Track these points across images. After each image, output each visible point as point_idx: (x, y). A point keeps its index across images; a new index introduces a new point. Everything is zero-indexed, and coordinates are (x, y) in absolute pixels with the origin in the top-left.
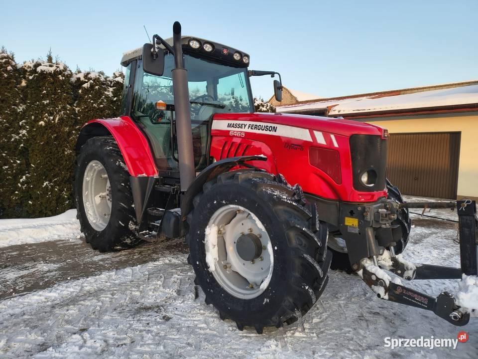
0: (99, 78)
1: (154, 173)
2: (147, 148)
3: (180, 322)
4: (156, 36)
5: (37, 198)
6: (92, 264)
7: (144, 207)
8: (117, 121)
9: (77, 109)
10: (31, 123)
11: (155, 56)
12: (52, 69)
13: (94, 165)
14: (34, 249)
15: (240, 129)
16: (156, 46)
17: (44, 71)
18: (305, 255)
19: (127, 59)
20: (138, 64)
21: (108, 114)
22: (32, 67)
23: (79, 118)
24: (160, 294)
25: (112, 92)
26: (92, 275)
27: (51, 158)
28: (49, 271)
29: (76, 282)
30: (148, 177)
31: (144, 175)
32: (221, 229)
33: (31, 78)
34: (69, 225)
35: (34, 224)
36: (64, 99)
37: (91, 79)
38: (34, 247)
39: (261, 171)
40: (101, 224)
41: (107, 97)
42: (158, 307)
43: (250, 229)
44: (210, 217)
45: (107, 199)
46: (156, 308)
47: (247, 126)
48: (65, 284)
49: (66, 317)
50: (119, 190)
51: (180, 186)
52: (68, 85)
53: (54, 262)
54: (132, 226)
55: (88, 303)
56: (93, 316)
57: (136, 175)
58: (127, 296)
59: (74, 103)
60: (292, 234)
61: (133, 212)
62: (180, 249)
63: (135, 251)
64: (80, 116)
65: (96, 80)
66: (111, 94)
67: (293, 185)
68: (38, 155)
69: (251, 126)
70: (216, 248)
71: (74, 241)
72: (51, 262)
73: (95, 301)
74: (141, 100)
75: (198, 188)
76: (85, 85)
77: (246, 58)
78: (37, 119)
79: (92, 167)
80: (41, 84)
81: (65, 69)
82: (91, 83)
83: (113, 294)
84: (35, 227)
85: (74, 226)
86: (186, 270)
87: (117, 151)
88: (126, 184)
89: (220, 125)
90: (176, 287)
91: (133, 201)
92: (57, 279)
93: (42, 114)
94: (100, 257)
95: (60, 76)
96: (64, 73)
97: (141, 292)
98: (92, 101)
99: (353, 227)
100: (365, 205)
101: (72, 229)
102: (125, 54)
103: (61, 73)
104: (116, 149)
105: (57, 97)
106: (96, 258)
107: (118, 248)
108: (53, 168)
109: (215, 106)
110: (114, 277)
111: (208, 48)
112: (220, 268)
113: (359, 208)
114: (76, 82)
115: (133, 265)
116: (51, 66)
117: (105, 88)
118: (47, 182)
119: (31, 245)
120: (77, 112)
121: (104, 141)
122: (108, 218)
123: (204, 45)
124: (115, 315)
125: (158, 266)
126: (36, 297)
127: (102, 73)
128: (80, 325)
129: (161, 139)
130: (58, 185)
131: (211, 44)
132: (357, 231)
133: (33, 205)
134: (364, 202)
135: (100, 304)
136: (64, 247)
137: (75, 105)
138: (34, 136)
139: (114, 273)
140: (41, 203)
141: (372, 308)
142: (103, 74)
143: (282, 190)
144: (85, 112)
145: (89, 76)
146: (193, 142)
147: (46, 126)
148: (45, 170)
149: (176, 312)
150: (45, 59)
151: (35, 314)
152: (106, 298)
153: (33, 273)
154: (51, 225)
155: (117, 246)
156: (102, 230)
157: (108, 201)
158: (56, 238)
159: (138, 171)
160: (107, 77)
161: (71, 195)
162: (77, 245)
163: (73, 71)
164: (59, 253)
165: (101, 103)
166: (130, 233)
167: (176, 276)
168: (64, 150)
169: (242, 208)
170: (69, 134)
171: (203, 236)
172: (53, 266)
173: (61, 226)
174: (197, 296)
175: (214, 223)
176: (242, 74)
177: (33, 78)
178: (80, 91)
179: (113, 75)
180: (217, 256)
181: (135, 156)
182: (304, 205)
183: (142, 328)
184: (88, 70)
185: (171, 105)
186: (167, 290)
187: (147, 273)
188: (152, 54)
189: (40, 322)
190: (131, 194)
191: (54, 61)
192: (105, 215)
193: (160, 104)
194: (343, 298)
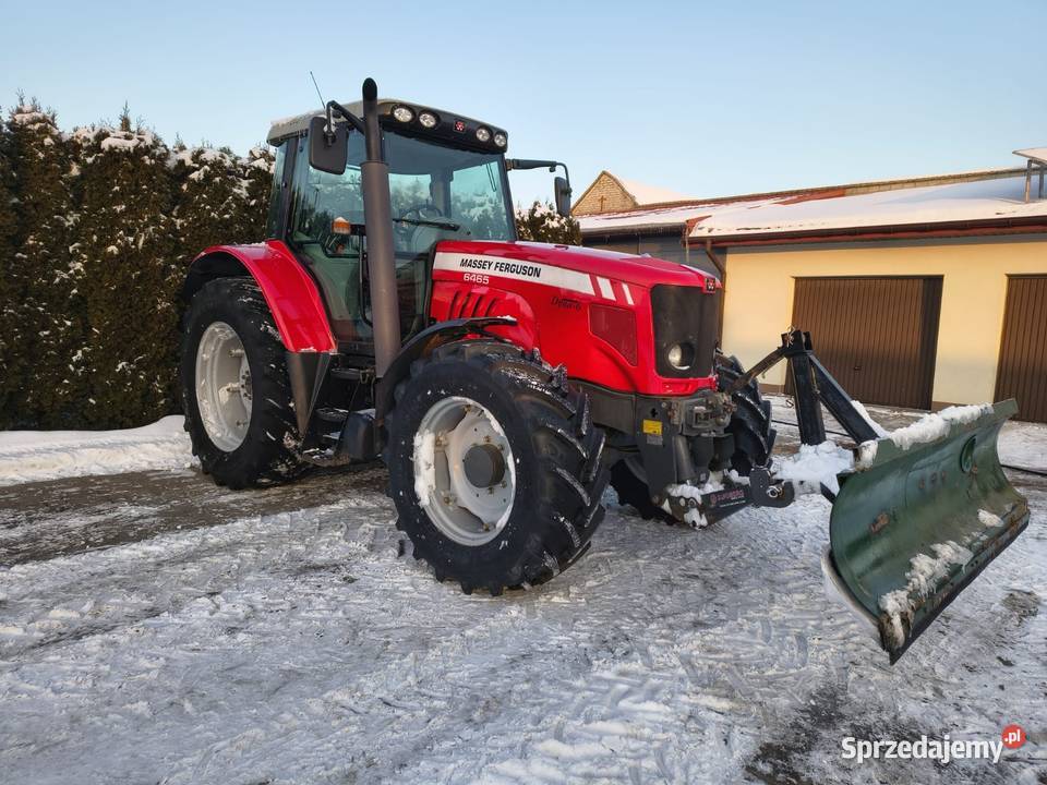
0: (221, 162)
1: (329, 346)
2: (317, 302)
3: (371, 584)
4: (333, 104)
5: (106, 394)
6: (218, 508)
7: (312, 405)
8: (259, 249)
9: (179, 222)
10: (91, 248)
11: (330, 139)
12: (131, 144)
13: (217, 330)
14: (105, 484)
15: (481, 271)
16: (333, 122)
17: (116, 148)
18: (559, 470)
19: (278, 134)
20: (299, 144)
21: (240, 232)
22: (92, 139)
23: (183, 239)
24: (340, 548)
25: (246, 188)
26: (220, 523)
27: (131, 318)
28: (141, 517)
29: (193, 532)
30: (318, 354)
31: (312, 349)
32: (441, 439)
33: (89, 160)
34: (169, 445)
35: (102, 440)
36: (154, 202)
37: (206, 163)
38: (107, 481)
39: (504, 342)
40: (231, 439)
41: (237, 198)
42: (335, 565)
43: (487, 437)
44: (422, 418)
45: (242, 394)
46: (334, 567)
47: (493, 266)
48: (175, 535)
49: (183, 578)
50: (266, 376)
51: (374, 368)
52: (161, 175)
53: (148, 504)
54: (289, 442)
55: (216, 560)
56: (227, 577)
57: (297, 347)
58: (283, 551)
59: (173, 209)
60: (542, 438)
61: (291, 416)
62: (377, 487)
63: (295, 489)
64: (184, 236)
65: (217, 166)
66: (244, 193)
67: (554, 366)
68: (106, 310)
69: (499, 266)
70: (432, 469)
71: (180, 471)
72: (143, 503)
73: (228, 557)
74: (306, 208)
75: (401, 369)
76: (194, 176)
77: (501, 137)
78: (104, 241)
79: (213, 334)
80: (109, 172)
81: (156, 143)
82: (206, 171)
83: (258, 549)
84: (104, 446)
85: (176, 447)
86: (385, 518)
87: (261, 305)
88: (278, 366)
89: (448, 261)
90: (367, 540)
91: (292, 397)
92: (157, 528)
93: (112, 232)
94: (232, 497)
95: (146, 157)
96: (153, 151)
97: (307, 546)
98: (208, 207)
99: (654, 435)
100: (674, 400)
101: (175, 452)
102: (275, 124)
103: (147, 150)
104: (260, 302)
105: (142, 199)
106: (224, 499)
107: (264, 481)
108: (135, 337)
109: (442, 226)
110: (258, 526)
111: (428, 121)
112: (438, 500)
113: (664, 405)
114: (176, 167)
115: (293, 509)
116: (128, 138)
117: (232, 180)
118: (124, 363)
119: (100, 478)
120: (178, 228)
121: (237, 287)
122: (244, 429)
123: (420, 115)
124: (264, 576)
125: (336, 511)
126: (127, 552)
127: (226, 151)
128: (208, 588)
129: (344, 284)
130: (145, 369)
131: (434, 113)
132: (660, 442)
133: (98, 406)
134: (673, 396)
135: (238, 561)
136: (163, 482)
137: (174, 213)
138: (97, 273)
139: (259, 520)
140: (113, 403)
141: (688, 569)
142: (228, 152)
143: (532, 371)
144: (195, 229)
145: (203, 156)
146: (399, 292)
147: (120, 254)
148: (119, 340)
149: (366, 572)
150: (117, 124)
151: (130, 574)
152: (248, 554)
153: (115, 520)
154: (134, 444)
155: (262, 477)
156: (234, 449)
157: (244, 399)
158: (145, 466)
159: (299, 343)
160: (237, 158)
161: (169, 388)
162: (186, 478)
163: (170, 147)
164: (155, 491)
165: (225, 211)
166: (287, 454)
167: (368, 525)
168: (155, 303)
169: (470, 402)
170: (165, 270)
171: (410, 449)
172: (147, 510)
173: (153, 445)
174: (402, 552)
175: (428, 427)
176: (494, 166)
177: (94, 162)
178: (185, 187)
179: (248, 156)
180: (433, 483)
181: (294, 315)
182: (564, 396)
183: (309, 591)
184: (199, 145)
185: (360, 226)
186: (352, 544)
187: (317, 520)
188: (325, 136)
189: (141, 584)
190: (288, 383)
191: (133, 127)
192: (238, 424)
193: (339, 224)
194: (646, 556)
